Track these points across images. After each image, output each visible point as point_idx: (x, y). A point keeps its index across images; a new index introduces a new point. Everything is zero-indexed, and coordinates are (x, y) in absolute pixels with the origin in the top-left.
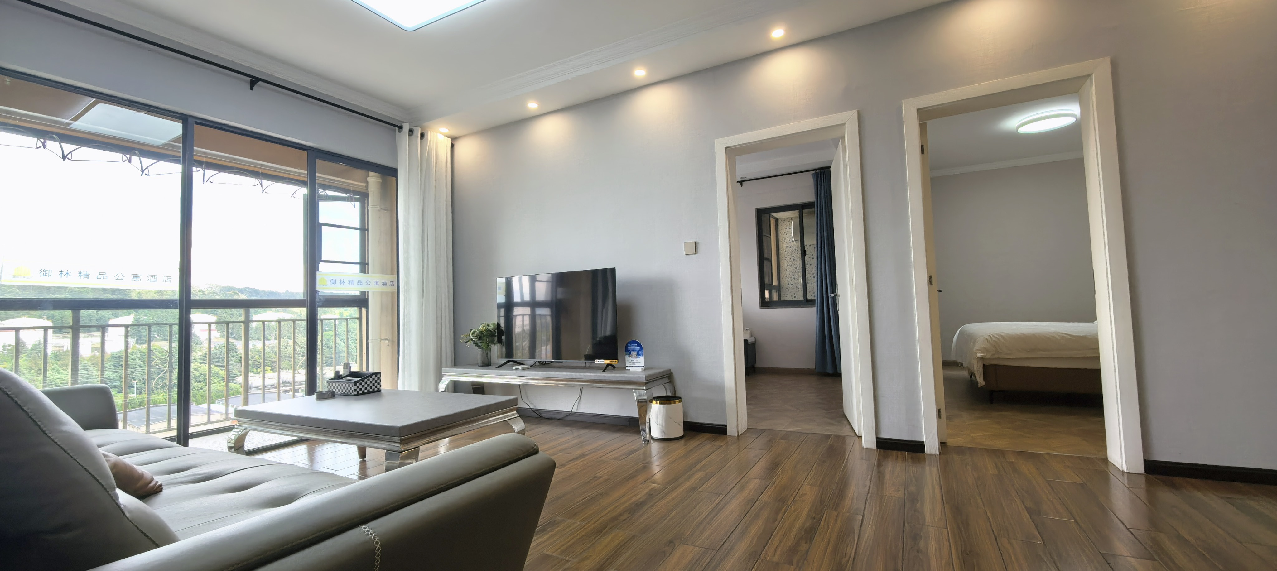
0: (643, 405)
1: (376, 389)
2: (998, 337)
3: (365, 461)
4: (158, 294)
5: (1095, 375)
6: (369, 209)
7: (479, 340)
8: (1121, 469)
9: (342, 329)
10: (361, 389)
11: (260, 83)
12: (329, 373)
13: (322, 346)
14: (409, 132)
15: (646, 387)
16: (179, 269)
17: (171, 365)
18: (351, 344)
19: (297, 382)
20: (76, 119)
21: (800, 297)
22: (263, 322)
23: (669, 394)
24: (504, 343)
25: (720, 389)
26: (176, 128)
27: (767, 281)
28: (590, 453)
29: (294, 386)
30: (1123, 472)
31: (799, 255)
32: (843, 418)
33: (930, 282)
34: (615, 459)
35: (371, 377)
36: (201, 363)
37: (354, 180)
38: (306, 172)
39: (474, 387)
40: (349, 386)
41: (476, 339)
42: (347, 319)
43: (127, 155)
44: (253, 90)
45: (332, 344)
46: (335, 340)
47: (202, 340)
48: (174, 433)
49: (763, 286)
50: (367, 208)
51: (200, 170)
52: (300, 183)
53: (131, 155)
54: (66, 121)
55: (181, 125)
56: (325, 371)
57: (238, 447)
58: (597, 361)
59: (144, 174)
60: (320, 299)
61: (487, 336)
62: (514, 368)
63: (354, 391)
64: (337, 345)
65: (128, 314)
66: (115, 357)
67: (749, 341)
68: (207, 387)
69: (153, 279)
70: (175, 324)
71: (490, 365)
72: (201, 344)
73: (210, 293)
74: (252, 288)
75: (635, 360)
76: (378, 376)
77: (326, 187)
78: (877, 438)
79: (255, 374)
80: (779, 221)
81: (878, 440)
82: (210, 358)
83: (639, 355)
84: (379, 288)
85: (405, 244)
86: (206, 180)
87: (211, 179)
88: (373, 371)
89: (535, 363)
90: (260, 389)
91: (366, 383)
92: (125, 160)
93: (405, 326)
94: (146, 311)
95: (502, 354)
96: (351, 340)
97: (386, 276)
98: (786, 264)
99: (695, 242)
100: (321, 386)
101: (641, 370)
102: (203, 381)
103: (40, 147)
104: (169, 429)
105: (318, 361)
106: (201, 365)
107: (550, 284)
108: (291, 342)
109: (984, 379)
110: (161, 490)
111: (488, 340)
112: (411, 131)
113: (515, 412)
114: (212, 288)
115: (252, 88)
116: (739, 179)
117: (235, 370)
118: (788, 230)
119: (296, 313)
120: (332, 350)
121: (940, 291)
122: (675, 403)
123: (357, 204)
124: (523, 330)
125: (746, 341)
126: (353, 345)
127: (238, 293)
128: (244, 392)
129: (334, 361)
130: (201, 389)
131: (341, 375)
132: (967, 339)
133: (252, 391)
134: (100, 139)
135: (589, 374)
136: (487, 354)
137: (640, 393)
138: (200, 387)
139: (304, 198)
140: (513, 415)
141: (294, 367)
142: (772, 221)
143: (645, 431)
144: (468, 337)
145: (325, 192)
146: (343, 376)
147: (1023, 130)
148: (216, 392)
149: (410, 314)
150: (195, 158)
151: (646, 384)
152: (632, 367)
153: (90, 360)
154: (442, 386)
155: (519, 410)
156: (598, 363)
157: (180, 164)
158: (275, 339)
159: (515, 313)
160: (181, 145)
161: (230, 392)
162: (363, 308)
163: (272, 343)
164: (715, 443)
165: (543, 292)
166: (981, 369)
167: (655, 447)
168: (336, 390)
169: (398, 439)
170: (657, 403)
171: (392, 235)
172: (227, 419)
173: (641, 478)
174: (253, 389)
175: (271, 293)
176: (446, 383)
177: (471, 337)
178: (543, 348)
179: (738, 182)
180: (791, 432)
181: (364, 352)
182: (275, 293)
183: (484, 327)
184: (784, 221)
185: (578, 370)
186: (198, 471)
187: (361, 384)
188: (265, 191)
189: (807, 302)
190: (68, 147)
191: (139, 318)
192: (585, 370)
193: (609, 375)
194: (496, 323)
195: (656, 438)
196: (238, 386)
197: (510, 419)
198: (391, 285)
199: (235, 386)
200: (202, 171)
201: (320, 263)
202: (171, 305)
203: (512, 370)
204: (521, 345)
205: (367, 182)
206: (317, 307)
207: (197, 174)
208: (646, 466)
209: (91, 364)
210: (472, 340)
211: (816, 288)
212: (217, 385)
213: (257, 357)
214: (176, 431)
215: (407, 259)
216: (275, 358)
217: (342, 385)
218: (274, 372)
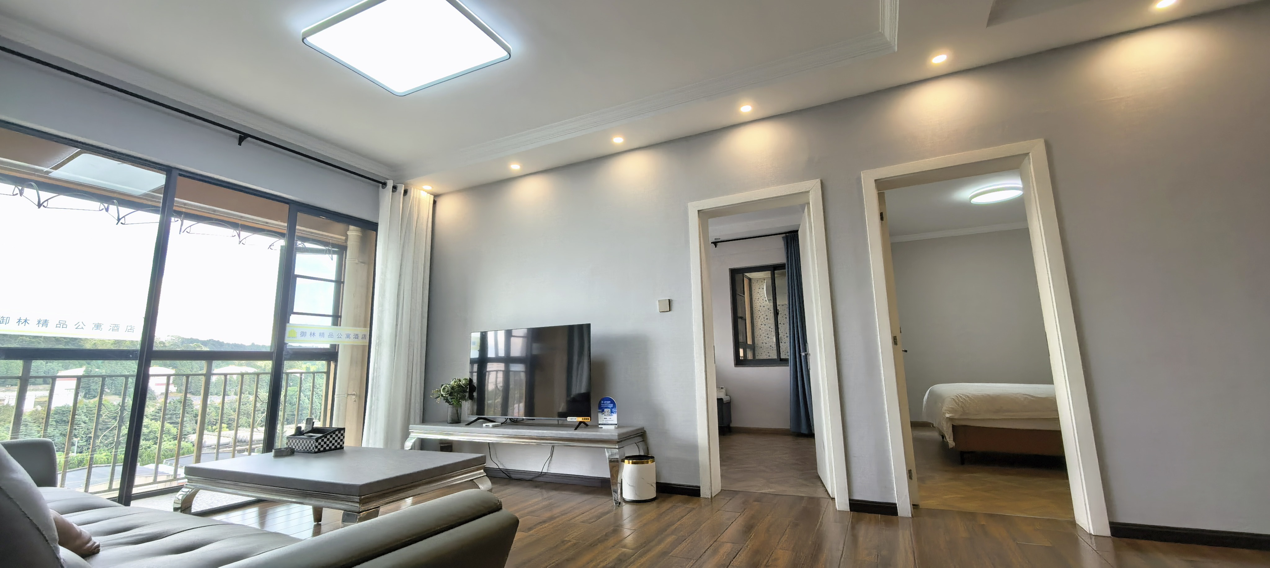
0: (615, 465)
1: (338, 446)
2: (964, 398)
3: (320, 524)
4: (115, 346)
5: (1056, 436)
6: (347, 262)
7: (449, 396)
8: (1088, 532)
9: (307, 385)
10: (322, 446)
11: (249, 139)
12: (290, 430)
13: (285, 402)
14: (393, 188)
15: (618, 446)
16: (144, 319)
17: (121, 421)
18: (316, 400)
19: (254, 441)
20: (56, 168)
21: (774, 356)
22: (226, 375)
23: (642, 454)
24: (476, 400)
25: (693, 448)
26: (159, 179)
27: (741, 339)
28: (558, 517)
29: (251, 445)
30: (1091, 534)
31: (772, 315)
32: (818, 480)
33: (894, 342)
34: (583, 522)
35: (334, 433)
36: (152, 419)
37: (334, 234)
38: (286, 225)
39: (442, 445)
40: (310, 442)
41: (447, 394)
42: (314, 373)
43: (104, 204)
44: (240, 145)
45: (295, 400)
46: (299, 397)
47: (156, 394)
48: (116, 494)
49: (737, 345)
50: (345, 261)
51: (178, 220)
52: (281, 235)
53: (109, 204)
54: (45, 169)
55: (165, 176)
56: (285, 429)
57: (185, 507)
58: (569, 419)
59: (120, 223)
60: (288, 352)
61: (458, 392)
62: (484, 425)
63: (315, 448)
64: (301, 402)
65: (79, 366)
66: (61, 412)
67: (724, 400)
68: (157, 446)
69: (116, 328)
70: (132, 376)
71: (460, 423)
72: (155, 399)
73: (171, 345)
74: (217, 340)
75: (608, 417)
76: (342, 432)
77: (304, 239)
78: (850, 500)
79: (209, 431)
80: (753, 281)
81: (851, 502)
82: (164, 414)
83: (612, 412)
84: (351, 341)
85: (380, 297)
86: (182, 230)
87: (188, 230)
88: (337, 427)
89: (506, 420)
90: (215, 448)
91: (328, 439)
92: (103, 209)
93: (375, 381)
94: (100, 362)
95: (473, 410)
96: (315, 397)
97: (358, 329)
98: (759, 323)
99: (669, 300)
100: (280, 443)
101: (614, 428)
102: (152, 439)
103: (17, 194)
104: (110, 489)
105: (279, 418)
106: (152, 422)
107: (525, 340)
108: (252, 398)
109: (954, 440)
110: (98, 552)
111: (459, 396)
112: (395, 188)
113: (482, 471)
114: (174, 340)
115: (240, 144)
116: (714, 240)
117: (188, 428)
118: (761, 290)
119: (260, 367)
120: (294, 406)
121: (906, 351)
122: (647, 463)
123: (335, 257)
124: (497, 387)
125: (720, 401)
126: (317, 402)
127: (201, 345)
128: (197, 449)
129: (296, 418)
130: (149, 447)
131: (303, 431)
132: (936, 399)
133: (204, 451)
134: (79, 188)
135: (561, 432)
136: (457, 411)
137: (613, 452)
138: (148, 445)
139: (281, 250)
140: (480, 473)
141: (253, 424)
142: (746, 282)
143: (616, 492)
144: (439, 393)
145: (304, 245)
146: (304, 432)
147: (975, 201)
148: (166, 451)
149: (380, 368)
150: (175, 208)
151: (618, 442)
152: (605, 424)
153: (31, 415)
154: (409, 444)
155: (486, 470)
156: (570, 420)
157: (159, 214)
158: (236, 394)
159: (488, 370)
160: (162, 196)
161: (181, 452)
162: (332, 362)
163: (232, 398)
164: (688, 506)
165: (518, 348)
166: (951, 429)
167: (626, 509)
168: (295, 446)
169: (357, 499)
170: (629, 463)
171: (368, 289)
172: (175, 478)
173: (611, 542)
174: (205, 448)
175: (235, 345)
176: (413, 441)
177: (442, 393)
178: (516, 406)
179: (712, 243)
180: (765, 494)
181: (329, 410)
182: (242, 346)
183: (455, 382)
184: (757, 281)
185: (549, 428)
186: (141, 531)
187: (323, 440)
188: (242, 242)
189: (782, 361)
190: (44, 195)
191: (91, 371)
192: (559, 428)
193: (581, 433)
194: (469, 379)
195: (627, 500)
196: (190, 445)
197: (476, 478)
198: (362, 338)
199: (186, 445)
200: (180, 222)
201: (292, 315)
202: (131, 356)
203: (482, 427)
204: (493, 401)
205: (347, 236)
206: (284, 361)
207: (175, 224)
208: (617, 529)
209: (32, 420)
210: (442, 395)
211: (789, 348)
212: (167, 444)
213: (214, 414)
214: (118, 492)
215: (381, 312)
216: (232, 415)
217: (303, 442)
218: (230, 430)
